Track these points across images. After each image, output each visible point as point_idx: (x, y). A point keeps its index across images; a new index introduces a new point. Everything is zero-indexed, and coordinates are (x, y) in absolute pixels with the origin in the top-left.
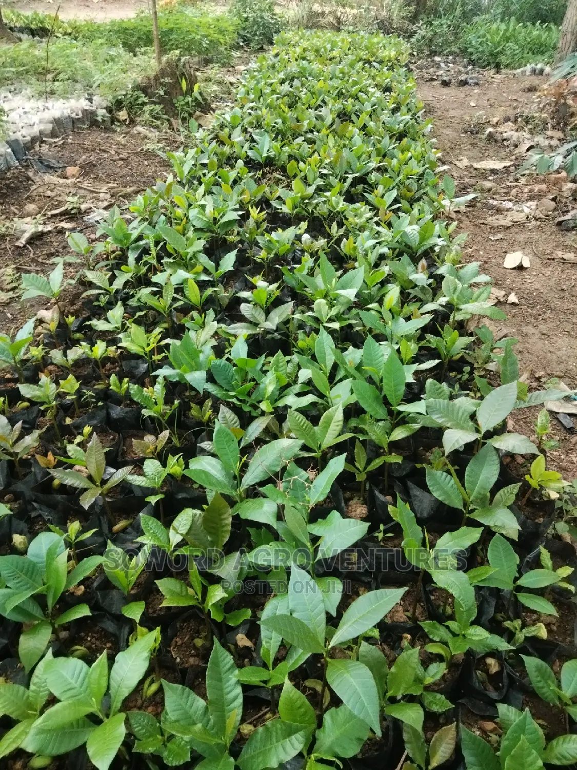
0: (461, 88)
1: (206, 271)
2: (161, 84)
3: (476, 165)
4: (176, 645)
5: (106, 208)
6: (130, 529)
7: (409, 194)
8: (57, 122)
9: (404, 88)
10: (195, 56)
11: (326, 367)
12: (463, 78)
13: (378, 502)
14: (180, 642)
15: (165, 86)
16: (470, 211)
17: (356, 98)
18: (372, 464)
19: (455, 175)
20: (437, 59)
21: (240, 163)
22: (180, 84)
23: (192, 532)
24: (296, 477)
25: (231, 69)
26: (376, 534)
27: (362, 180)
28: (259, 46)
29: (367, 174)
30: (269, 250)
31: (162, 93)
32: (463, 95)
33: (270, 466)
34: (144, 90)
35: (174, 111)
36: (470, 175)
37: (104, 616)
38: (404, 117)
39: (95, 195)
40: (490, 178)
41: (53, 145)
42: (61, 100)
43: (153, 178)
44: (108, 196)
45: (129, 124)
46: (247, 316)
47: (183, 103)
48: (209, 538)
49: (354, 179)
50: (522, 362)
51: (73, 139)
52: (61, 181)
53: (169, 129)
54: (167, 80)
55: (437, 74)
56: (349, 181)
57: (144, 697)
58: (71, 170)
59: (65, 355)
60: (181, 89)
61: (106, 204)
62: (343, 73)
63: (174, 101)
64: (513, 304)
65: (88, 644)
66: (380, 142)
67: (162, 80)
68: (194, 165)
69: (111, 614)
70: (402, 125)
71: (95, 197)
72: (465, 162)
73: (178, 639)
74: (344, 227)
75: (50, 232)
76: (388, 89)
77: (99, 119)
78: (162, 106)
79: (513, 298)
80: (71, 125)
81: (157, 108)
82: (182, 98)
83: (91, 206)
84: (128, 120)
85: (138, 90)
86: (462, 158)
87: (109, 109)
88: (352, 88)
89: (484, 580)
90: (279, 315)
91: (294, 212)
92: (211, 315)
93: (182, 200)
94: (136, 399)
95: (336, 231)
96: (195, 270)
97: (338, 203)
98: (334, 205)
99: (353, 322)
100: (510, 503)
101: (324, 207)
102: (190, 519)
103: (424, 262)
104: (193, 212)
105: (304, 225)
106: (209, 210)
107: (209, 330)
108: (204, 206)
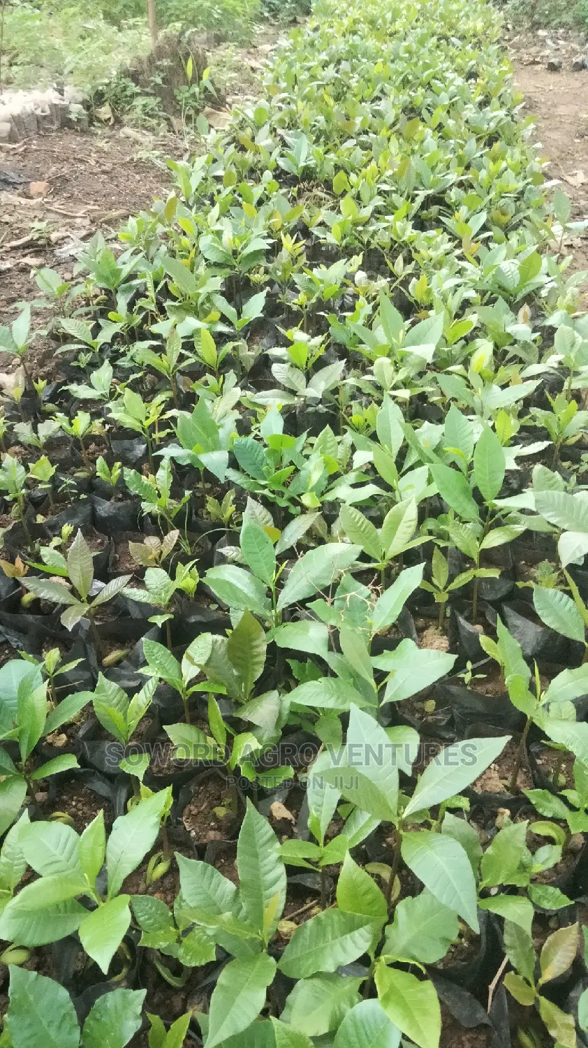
0: (576, 75)
1: (224, 319)
2: (157, 68)
4: (190, 814)
5: (84, 239)
6: (125, 662)
7: (505, 219)
8: (17, 121)
9: (497, 72)
10: (203, 31)
11: (391, 449)
12: (578, 60)
13: (463, 633)
14: (195, 811)
15: (162, 71)
17: (429, 86)
18: (456, 581)
19: (566, 195)
20: (542, 33)
21: (268, 175)
22: (184, 69)
23: (212, 664)
24: (353, 593)
25: (252, 50)
26: (462, 676)
27: (437, 199)
28: (291, 18)
29: (444, 192)
30: (310, 292)
31: (159, 81)
32: (578, 84)
33: (318, 578)
34: (134, 77)
35: (175, 107)
37: (95, 774)
38: (496, 113)
39: (68, 220)
41: (12, 153)
42: (21, 91)
43: (148, 197)
44: (87, 222)
45: (113, 125)
46: (281, 381)
47: (187, 95)
48: (235, 672)
49: (428, 197)
51: (38, 145)
52: (24, 201)
53: (169, 131)
54: (166, 62)
55: (541, 54)
56: (419, 200)
57: (148, 882)
58: (37, 186)
59: (35, 430)
60: (185, 74)
61: (84, 233)
62: (410, 52)
63: (176, 92)
65: (73, 810)
66: (462, 147)
67: (159, 63)
68: (205, 179)
70: (492, 124)
71: (69, 223)
72: (581, 178)
73: (192, 807)
74: (414, 263)
75: (9, 270)
76: (472, 75)
77: (73, 117)
78: (159, 99)
80: (34, 126)
81: (152, 102)
82: (187, 88)
83: (65, 234)
84: (112, 120)
85: (125, 77)
86: (575, 172)
87: (87, 105)
88: (423, 73)
90: (324, 379)
91: (344, 244)
92: (231, 378)
93: (190, 224)
94: (133, 488)
95: (402, 268)
96: (209, 318)
97: (404, 230)
98: (399, 232)
99: (428, 389)
101: (384, 236)
102: (209, 647)
103: (527, 309)
104: (205, 241)
105: (357, 260)
106: (228, 236)
107: (229, 400)
108: (220, 232)
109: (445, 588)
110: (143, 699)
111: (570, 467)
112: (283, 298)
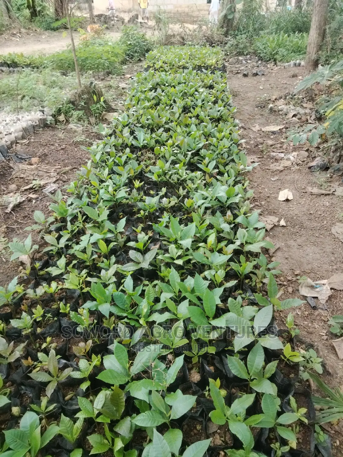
0: (255, 78)
1: (110, 231)
2: (82, 98)
3: (263, 130)
5: (54, 182)
7: (223, 161)
8: (25, 130)
9: (220, 87)
10: (101, 71)
11: (176, 289)
12: (255, 72)
13: (206, 371)
15: (84, 100)
16: (260, 161)
17: (192, 95)
18: (201, 351)
19: (252, 136)
20: (240, 58)
21: (128, 150)
22: (93, 98)
23: (106, 405)
24: (159, 369)
25: (122, 77)
26: (205, 392)
27: (197, 153)
28: (139, 59)
30: (145, 210)
31: (83, 104)
32: (255, 82)
33: (145, 362)
34: (72, 102)
35: (90, 113)
36: (261, 136)
37: (62, 451)
38: (219, 107)
39: (48, 174)
40: (272, 137)
41: (23, 144)
42: (26, 113)
44: (55, 174)
45: (66, 123)
46: (133, 259)
47: (95, 108)
48: (115, 409)
49: (192, 154)
50: (287, 265)
51: (34, 139)
52: (29, 167)
53: (89, 124)
54: (85, 96)
55: (240, 69)
56: (189, 156)
58: (34, 160)
59: (35, 292)
60: (94, 100)
61: (54, 179)
62: (185, 79)
63: (91, 107)
64: (283, 226)
66: (206, 127)
67: (82, 97)
69: (66, 450)
70: (219, 113)
71: (48, 176)
72: (257, 128)
74: (186, 189)
75: (24, 201)
76: (211, 87)
77: (48, 122)
78: (83, 111)
79: (282, 223)
80: (32, 130)
81: (81, 113)
82: (95, 105)
83: (47, 182)
84: (65, 120)
85: (69, 104)
86: (256, 125)
87: (54, 116)
88: (191, 89)
89: (258, 423)
90: (150, 256)
91: (159, 180)
92: (113, 259)
93: (96, 183)
94: (74, 320)
95: (182, 192)
96: (103, 232)
97: (183, 173)
98: (181, 174)
99: (191, 257)
100: (273, 372)
101: (175, 177)
102: (104, 397)
103: (229, 213)
104: (102, 191)
105: (164, 190)
106: (111, 189)
107: (112, 270)
108: (108, 186)
109: (197, 354)
110: (79, 424)
111: (249, 282)
112: (135, 209)
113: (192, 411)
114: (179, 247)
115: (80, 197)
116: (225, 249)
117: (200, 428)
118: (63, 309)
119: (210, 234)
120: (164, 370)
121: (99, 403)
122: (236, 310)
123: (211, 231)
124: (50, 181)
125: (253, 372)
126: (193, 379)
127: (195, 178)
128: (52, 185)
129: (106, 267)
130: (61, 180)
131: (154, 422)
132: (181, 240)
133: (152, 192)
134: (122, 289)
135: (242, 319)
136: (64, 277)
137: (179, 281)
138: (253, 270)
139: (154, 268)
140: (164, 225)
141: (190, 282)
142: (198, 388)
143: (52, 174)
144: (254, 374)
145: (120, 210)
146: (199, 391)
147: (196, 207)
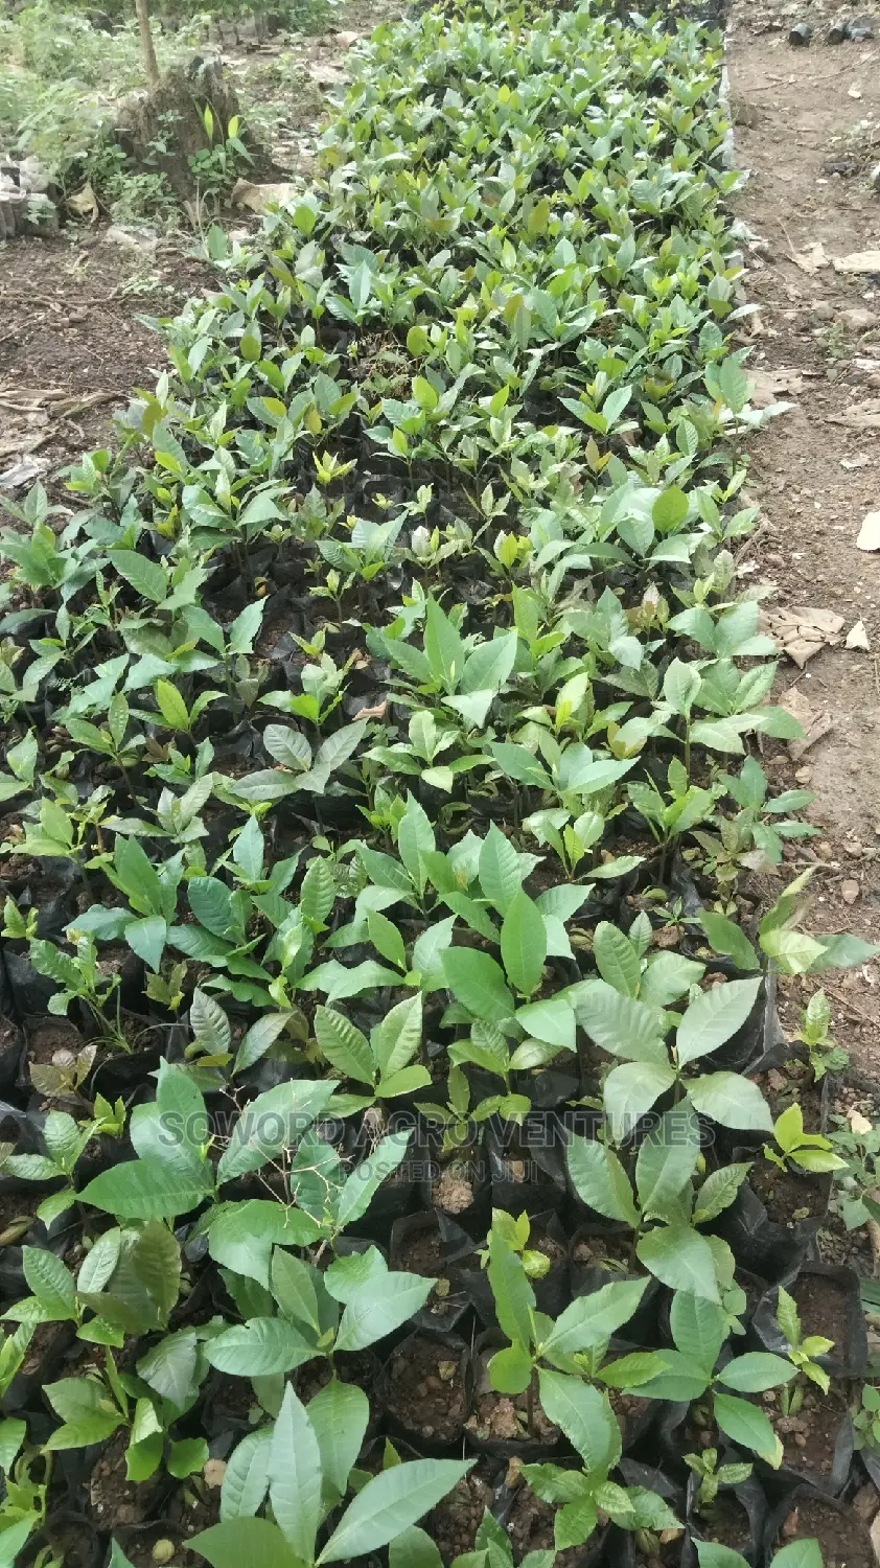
0: (835, 51)
1: (204, 647)
2: (160, 124)
3: (839, 265)
4: (100, 1477)
5: (37, 451)
7: (662, 389)
9: (689, 88)
10: (248, 15)
11: (418, 875)
12: (838, 25)
14: (106, 1473)
15: (168, 129)
16: (811, 390)
17: (576, 120)
18: (481, 1107)
19: (793, 291)
21: (308, 334)
22: (200, 123)
23: (119, 1278)
24: (312, 1167)
25: (328, 39)
26: (480, 1252)
27: (566, 355)
29: (574, 344)
30: (345, 571)
31: (161, 146)
32: (834, 70)
34: (124, 140)
35: (190, 184)
36: (827, 290)
38: (676, 174)
39: (18, 418)
40: (869, 295)
43: (139, 362)
44: (44, 419)
45: (98, 220)
46: (276, 755)
47: (207, 164)
48: (149, 1293)
49: (548, 356)
50: (853, 798)
53: (181, 226)
54: (170, 117)
55: (784, 12)
56: (534, 365)
60: (204, 131)
61: (39, 438)
62: (558, 54)
63: (191, 160)
64: (857, 649)
66: (614, 249)
67: (161, 118)
68: (215, 345)
70: (670, 195)
71: (17, 424)
72: (815, 257)
73: (104, 1465)
74: (508, 495)
76: (657, 87)
77: (33, 218)
78: (164, 175)
79: (858, 637)
81: (155, 181)
82: (206, 152)
83: (12, 448)
84: (96, 211)
85: (110, 145)
86: (812, 245)
87: (53, 191)
88: (573, 96)
89: (644, 1386)
90: (338, 748)
91: (413, 455)
92: (207, 751)
93: (172, 460)
94: (43, 969)
95: (491, 505)
96: (179, 650)
97: (501, 432)
98: (494, 435)
99: (485, 760)
100: (728, 1203)
101: (470, 448)
102: (116, 1252)
103: (652, 595)
104: (190, 493)
105: (425, 494)
106: (223, 487)
107: (196, 796)
108: (215, 473)
109: (467, 1115)
111: (696, 858)
112: (313, 566)
113: (433, 1311)
114: (448, 719)
115: (114, 513)
116: (618, 736)
117: (451, 1371)
118: (17, 927)
119: (572, 675)
120: (334, 1172)
121: (97, 1271)
122: (624, 967)
123: (574, 663)
124: (21, 445)
125: (652, 1198)
126: (444, 1201)
127: (546, 455)
128: (28, 458)
129: (178, 780)
130: (63, 442)
131: (275, 1359)
132: (458, 691)
133: (382, 501)
134: (222, 867)
135: (639, 1004)
136: (29, 810)
137: (432, 846)
138: (711, 819)
139: (352, 792)
140: (408, 630)
141: (470, 852)
142: (459, 1233)
143: (31, 417)
144: (655, 1208)
145: (261, 567)
146: (463, 1242)
147: (535, 566)
